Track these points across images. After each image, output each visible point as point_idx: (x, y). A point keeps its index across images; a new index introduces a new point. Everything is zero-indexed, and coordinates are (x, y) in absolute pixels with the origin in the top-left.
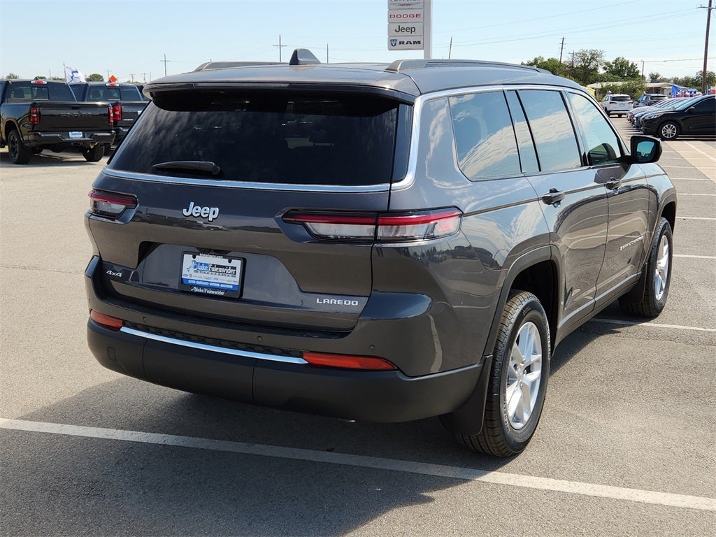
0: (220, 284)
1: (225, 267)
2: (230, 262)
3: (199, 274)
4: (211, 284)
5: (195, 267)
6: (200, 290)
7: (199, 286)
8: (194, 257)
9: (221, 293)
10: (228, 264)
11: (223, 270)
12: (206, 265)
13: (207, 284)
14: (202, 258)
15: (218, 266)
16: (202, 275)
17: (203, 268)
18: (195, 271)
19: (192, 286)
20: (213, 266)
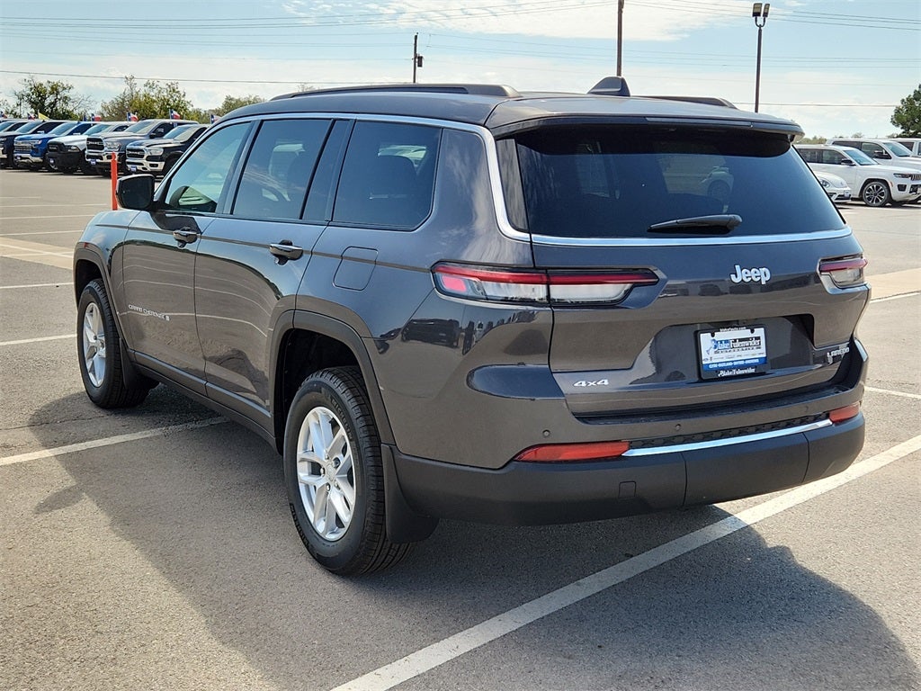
0: (745, 360)
1: (747, 339)
2: (752, 331)
3: (720, 355)
4: (735, 363)
5: (715, 347)
6: (729, 373)
7: (725, 369)
8: (713, 335)
9: (752, 371)
10: (750, 335)
11: (747, 343)
12: (727, 341)
13: (730, 364)
14: (722, 335)
15: (741, 340)
16: (724, 355)
17: (724, 346)
18: (716, 352)
19: (717, 370)
20: (735, 341)
